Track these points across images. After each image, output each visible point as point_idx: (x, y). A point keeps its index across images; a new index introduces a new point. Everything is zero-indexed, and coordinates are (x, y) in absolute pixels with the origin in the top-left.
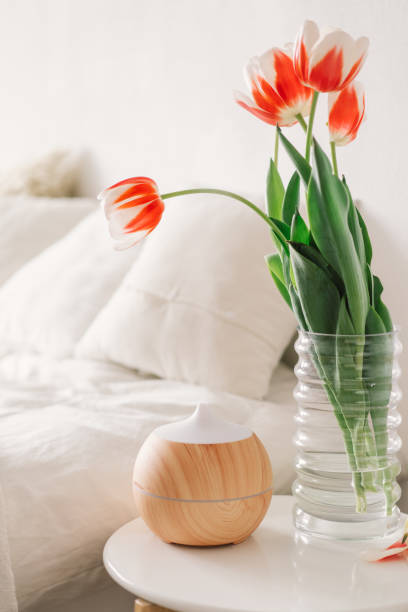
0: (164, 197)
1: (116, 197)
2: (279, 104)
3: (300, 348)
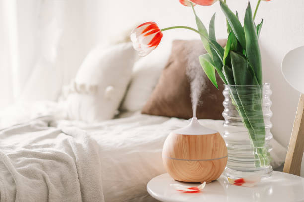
1: (143, 30)
3: (225, 93)
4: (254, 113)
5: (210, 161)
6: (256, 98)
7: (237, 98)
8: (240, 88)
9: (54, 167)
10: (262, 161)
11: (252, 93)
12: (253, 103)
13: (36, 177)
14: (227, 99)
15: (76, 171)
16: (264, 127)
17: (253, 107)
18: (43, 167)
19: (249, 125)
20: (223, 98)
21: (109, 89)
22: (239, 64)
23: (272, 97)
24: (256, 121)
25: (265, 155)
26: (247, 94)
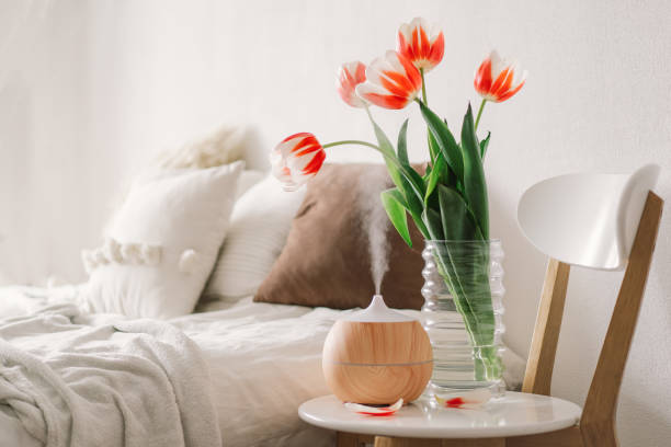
0: (326, 146)
1: (292, 148)
2: (409, 89)
3: (426, 254)
4: (476, 288)
5: (408, 366)
6: (479, 262)
7: (448, 262)
8: (453, 246)
9: (130, 384)
10: (489, 370)
11: (473, 254)
12: (475, 270)
13: (101, 399)
14: (429, 265)
15: (170, 388)
16: (492, 312)
17: (475, 279)
18: (112, 382)
19: (468, 308)
20: (422, 264)
21: (188, 254)
22: (452, 206)
23: (504, 262)
24: (479, 302)
25: (494, 361)
26: (465, 255)
